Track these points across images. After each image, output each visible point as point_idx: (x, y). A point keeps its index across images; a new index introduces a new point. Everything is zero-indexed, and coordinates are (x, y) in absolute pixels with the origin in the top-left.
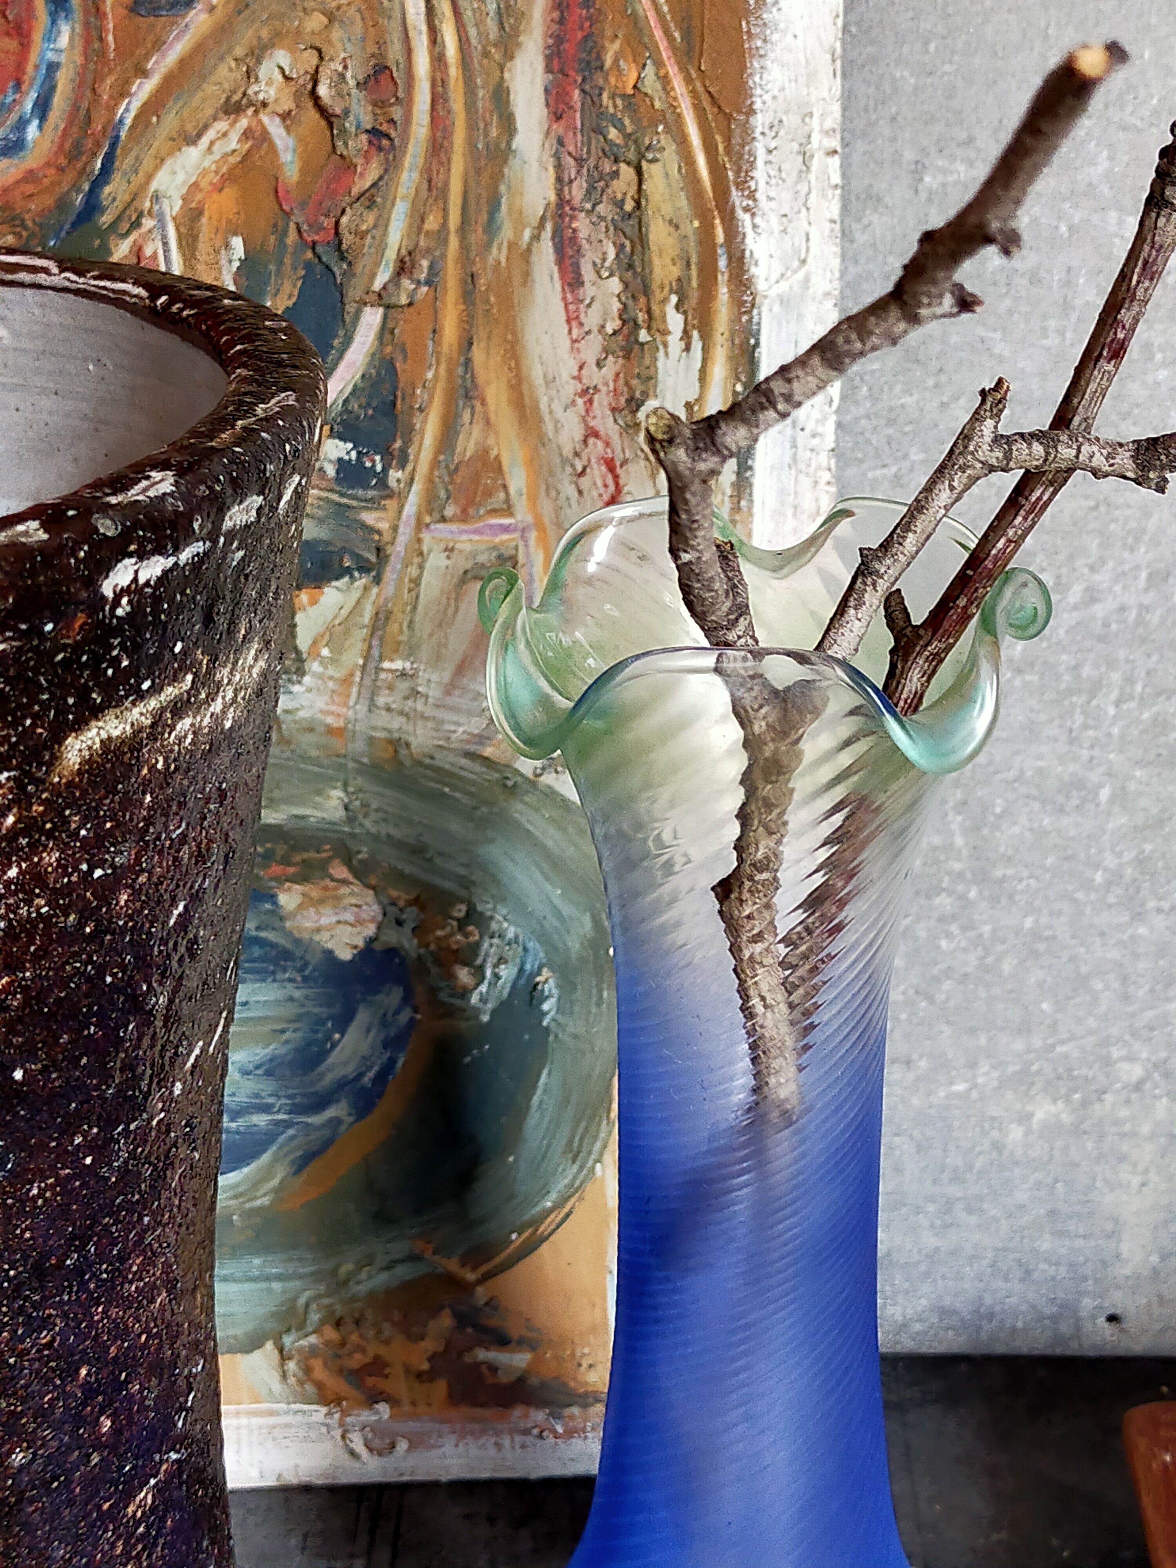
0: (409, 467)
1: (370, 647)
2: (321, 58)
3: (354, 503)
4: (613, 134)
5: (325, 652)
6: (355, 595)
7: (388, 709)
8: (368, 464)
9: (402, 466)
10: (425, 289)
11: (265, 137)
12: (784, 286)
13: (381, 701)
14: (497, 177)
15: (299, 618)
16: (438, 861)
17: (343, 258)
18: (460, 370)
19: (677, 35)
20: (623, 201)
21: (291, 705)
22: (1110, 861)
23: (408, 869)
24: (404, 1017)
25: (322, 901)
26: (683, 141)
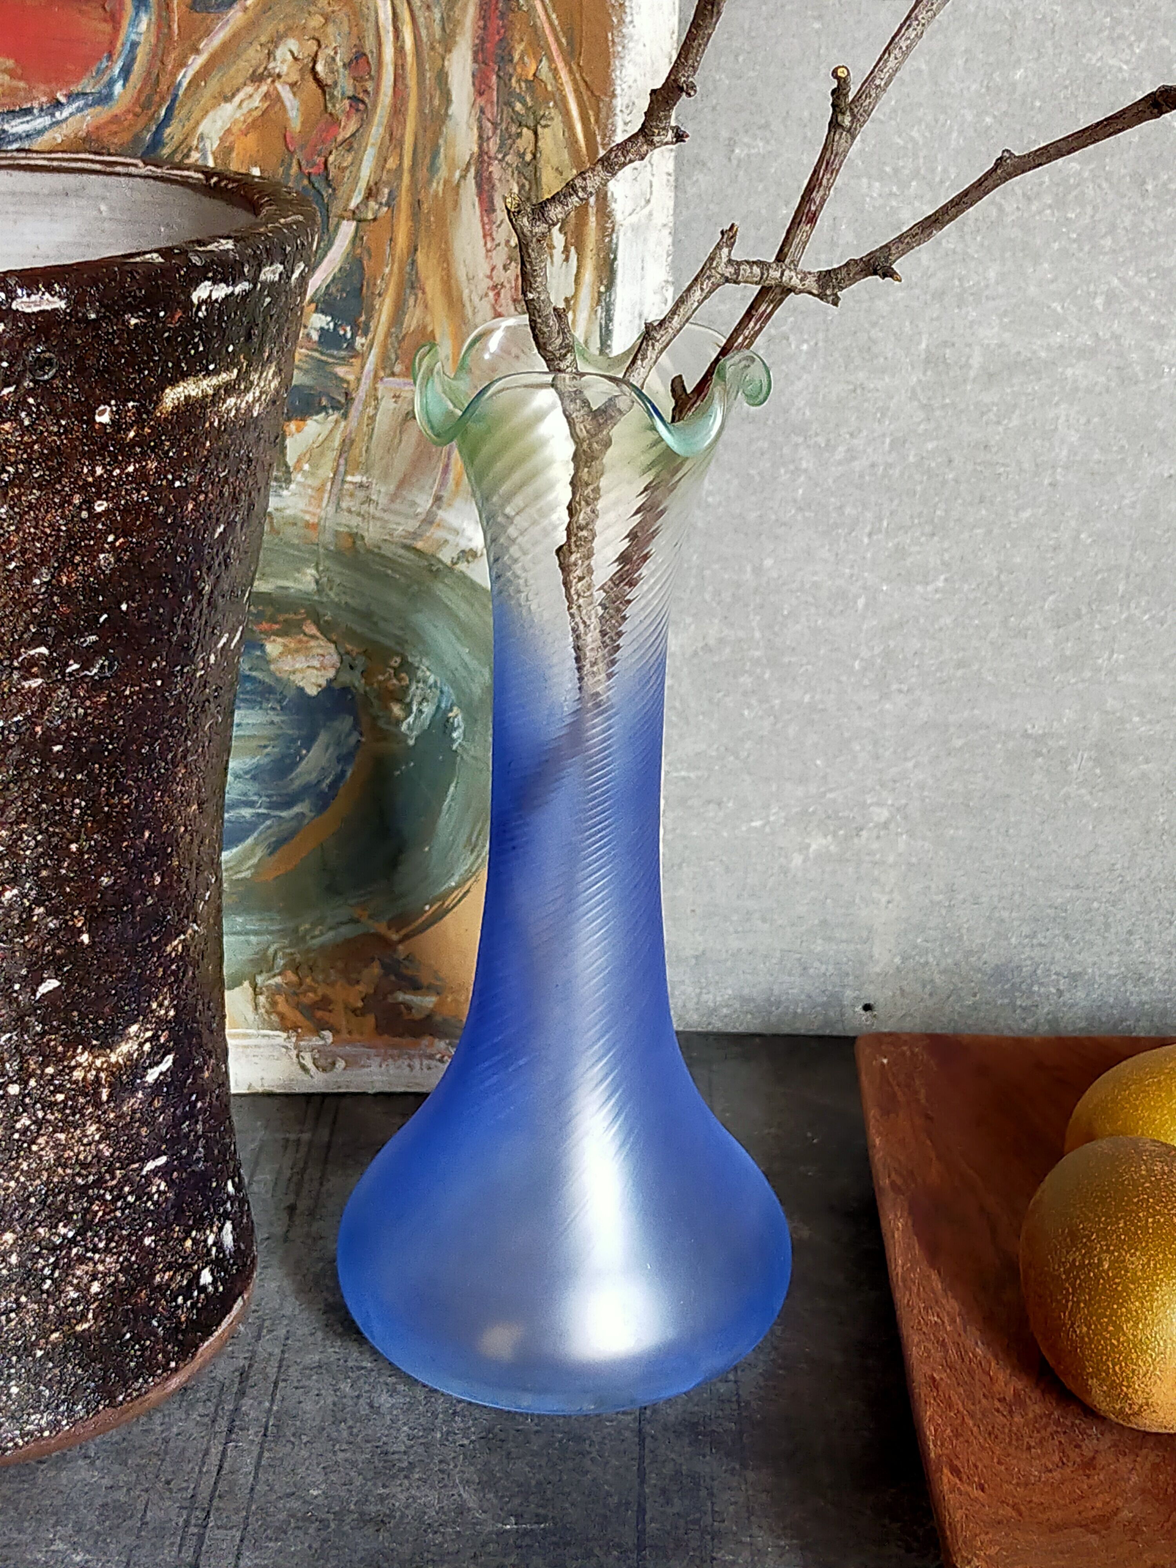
0: (370, 336)
1: (338, 465)
2: (319, 46)
3: (331, 360)
4: (518, 106)
5: (306, 467)
6: (330, 426)
7: (349, 511)
8: (342, 332)
9: (365, 334)
10: (385, 209)
11: (279, 98)
12: (634, 218)
13: (344, 505)
14: (438, 133)
15: (288, 442)
16: (382, 624)
17: (330, 186)
18: (408, 269)
19: (564, 40)
20: (524, 153)
21: (280, 505)
22: (865, 653)
23: (359, 630)
24: (353, 739)
25: (297, 651)
26: (566, 113)
